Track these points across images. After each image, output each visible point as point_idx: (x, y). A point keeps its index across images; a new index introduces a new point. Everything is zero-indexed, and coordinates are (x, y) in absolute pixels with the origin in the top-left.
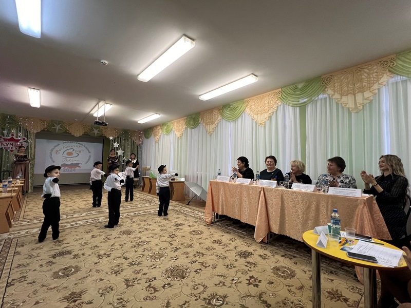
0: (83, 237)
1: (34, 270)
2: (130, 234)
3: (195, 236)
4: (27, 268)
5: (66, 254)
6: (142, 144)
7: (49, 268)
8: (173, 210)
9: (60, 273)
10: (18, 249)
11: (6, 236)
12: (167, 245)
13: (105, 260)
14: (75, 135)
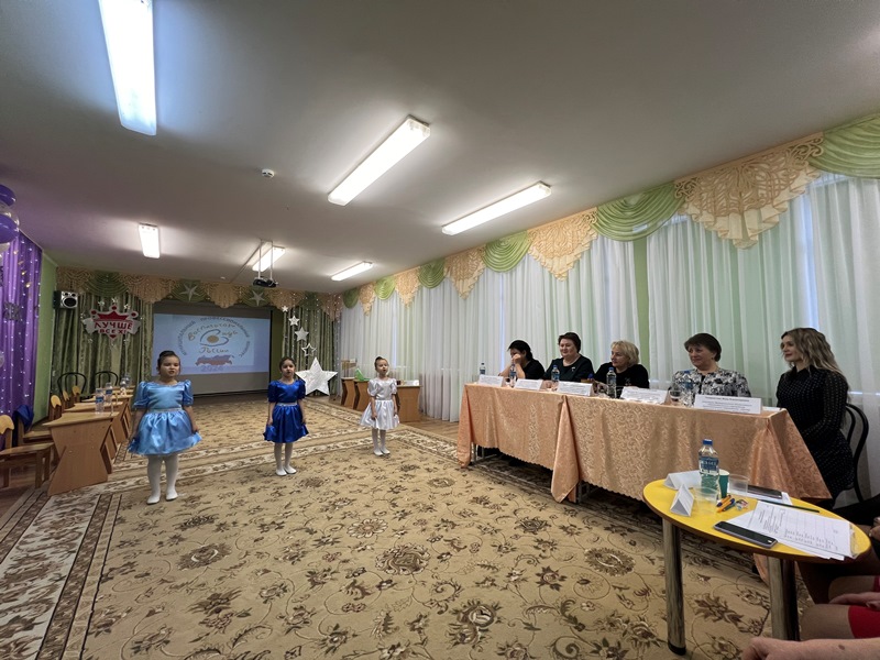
0: (235, 491)
1: (149, 552)
2: (318, 486)
3: (440, 490)
4: (137, 548)
5: (205, 523)
6: (340, 318)
7: (174, 548)
8: (399, 439)
9: (193, 558)
10: (122, 514)
11: (101, 488)
12: (386, 506)
13: (272, 534)
14: (222, 306)
